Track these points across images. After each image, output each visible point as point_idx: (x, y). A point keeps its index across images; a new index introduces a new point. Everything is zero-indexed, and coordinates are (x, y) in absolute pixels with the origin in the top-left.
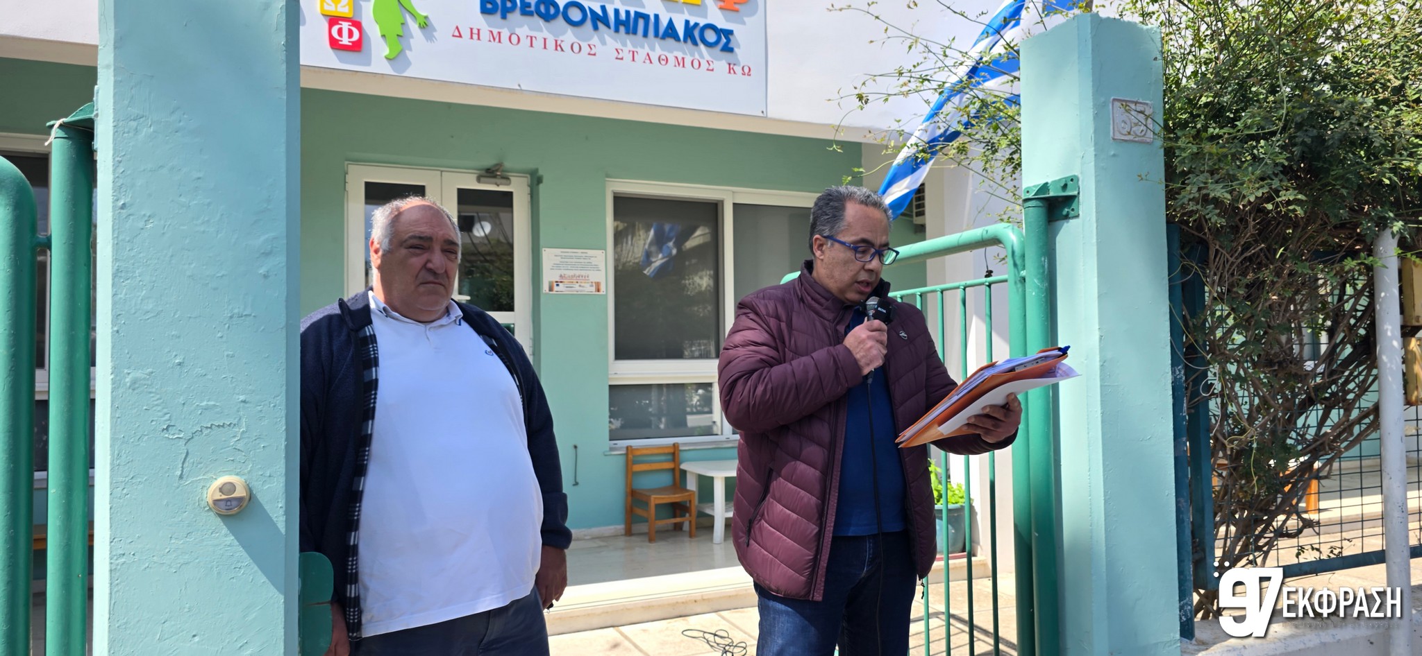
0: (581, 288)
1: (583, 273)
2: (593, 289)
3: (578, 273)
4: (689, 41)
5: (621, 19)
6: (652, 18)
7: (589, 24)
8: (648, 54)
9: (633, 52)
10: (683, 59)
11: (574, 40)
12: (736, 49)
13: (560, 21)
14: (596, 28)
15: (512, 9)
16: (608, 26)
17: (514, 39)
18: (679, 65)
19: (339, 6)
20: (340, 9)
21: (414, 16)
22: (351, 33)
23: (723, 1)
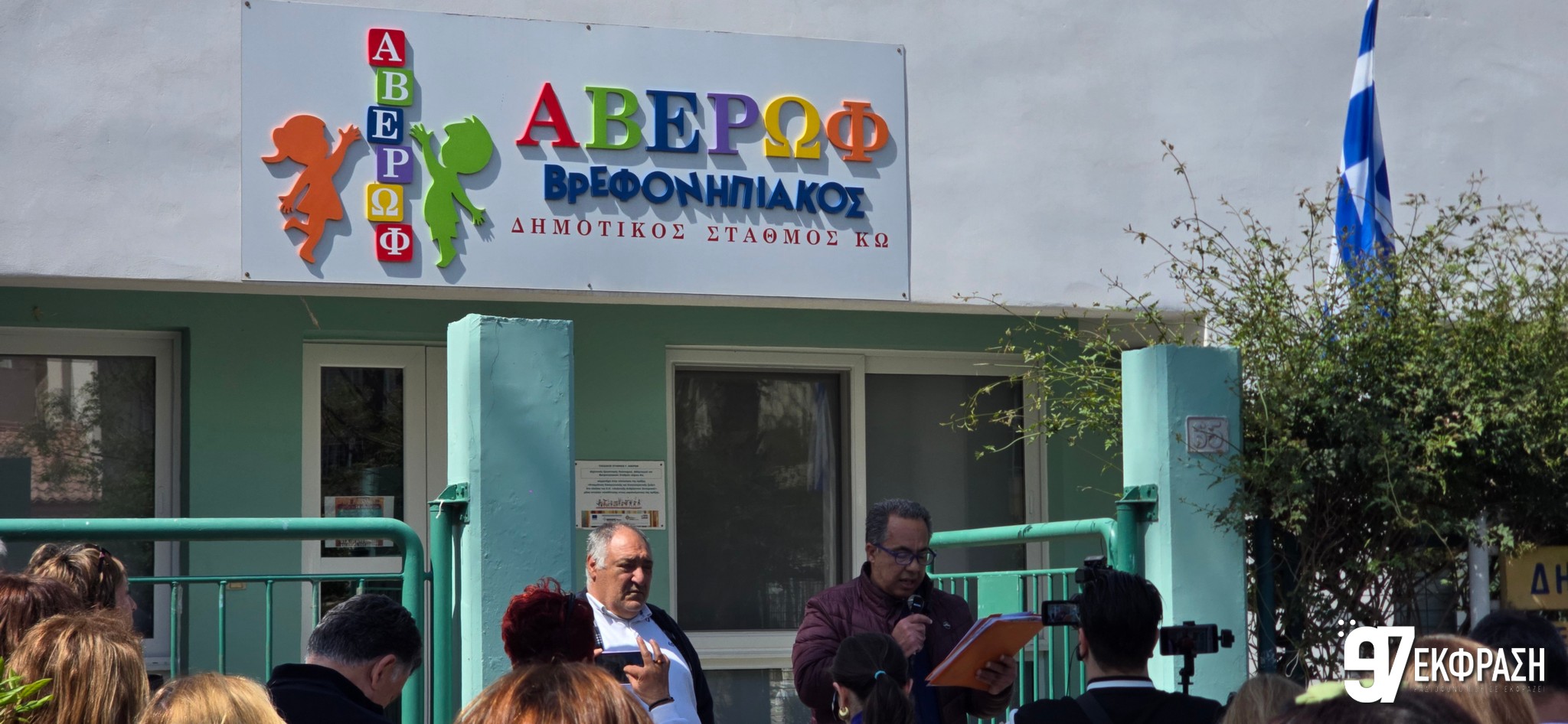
1: (632, 497)
2: (647, 522)
3: (624, 497)
4: (804, 208)
5: (716, 188)
6: (756, 182)
7: (675, 199)
8: (750, 230)
9: (731, 229)
10: (796, 232)
11: (657, 220)
12: (867, 213)
13: (640, 198)
14: (684, 203)
15: (583, 191)
16: (699, 198)
17: (584, 227)
18: (791, 240)
19: (388, 209)
20: (389, 213)
21: (470, 212)
22: (400, 241)
23: (849, 150)
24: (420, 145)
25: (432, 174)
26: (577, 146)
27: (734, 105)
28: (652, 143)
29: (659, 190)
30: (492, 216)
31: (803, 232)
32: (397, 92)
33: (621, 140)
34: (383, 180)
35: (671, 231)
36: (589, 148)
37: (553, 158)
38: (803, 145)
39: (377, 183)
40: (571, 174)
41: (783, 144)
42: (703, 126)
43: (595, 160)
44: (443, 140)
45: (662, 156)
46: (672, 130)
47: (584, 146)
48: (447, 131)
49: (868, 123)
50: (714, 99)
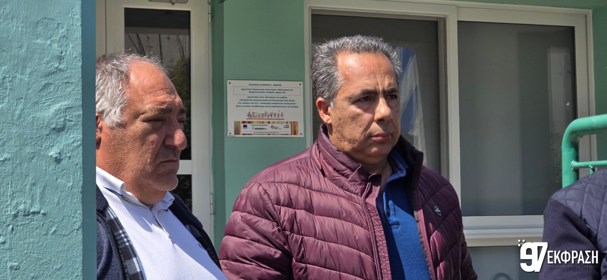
0: (274, 130)
1: (276, 110)
2: (289, 131)
3: (269, 110)
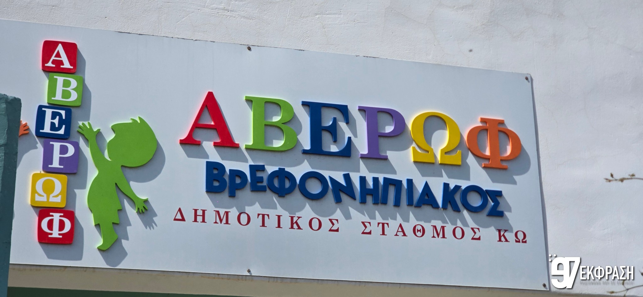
4: (449, 207)
5: (368, 187)
6: (405, 184)
7: (330, 196)
8: (401, 226)
9: (383, 224)
10: (443, 228)
11: (313, 215)
12: (507, 214)
13: (297, 195)
14: (338, 200)
15: (242, 186)
16: (354, 198)
17: (244, 218)
18: (438, 235)
19: (51, 196)
20: (52, 199)
21: (132, 201)
22: (62, 225)
23: (487, 158)
24: (86, 140)
25: (97, 165)
26: (236, 146)
27: (383, 118)
28: (308, 147)
29: (315, 187)
30: (155, 205)
31: (449, 229)
32: (66, 94)
33: (278, 144)
34: (48, 169)
35: (326, 224)
36: (248, 149)
37: (214, 156)
38: (446, 153)
39: (43, 172)
40: (230, 170)
41: (428, 152)
42: (356, 136)
43: (253, 160)
44: (110, 137)
45: (316, 159)
46: (326, 137)
47: (243, 147)
48: (114, 129)
49: (502, 136)
50: (365, 111)
